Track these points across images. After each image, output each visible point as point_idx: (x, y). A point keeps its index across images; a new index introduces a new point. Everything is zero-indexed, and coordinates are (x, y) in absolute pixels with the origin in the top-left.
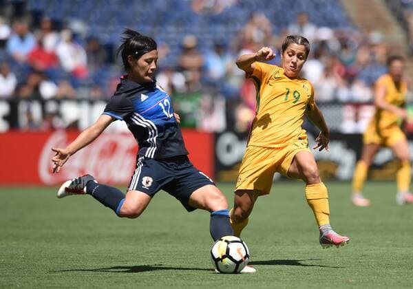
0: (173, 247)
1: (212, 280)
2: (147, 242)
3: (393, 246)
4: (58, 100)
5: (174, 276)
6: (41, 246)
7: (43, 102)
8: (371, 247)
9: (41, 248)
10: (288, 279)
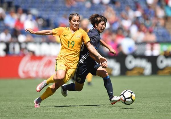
0: (77, 104)
1: (94, 118)
2: (65, 102)
3: (169, 103)
4: (27, 43)
5: (78, 116)
6: (21, 104)
7: (20, 44)
8: (160, 103)
9: (21, 105)
10: (126, 117)
